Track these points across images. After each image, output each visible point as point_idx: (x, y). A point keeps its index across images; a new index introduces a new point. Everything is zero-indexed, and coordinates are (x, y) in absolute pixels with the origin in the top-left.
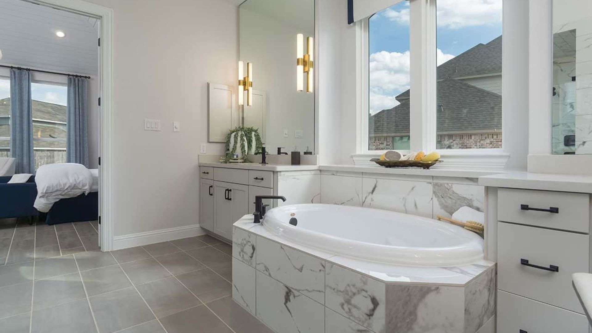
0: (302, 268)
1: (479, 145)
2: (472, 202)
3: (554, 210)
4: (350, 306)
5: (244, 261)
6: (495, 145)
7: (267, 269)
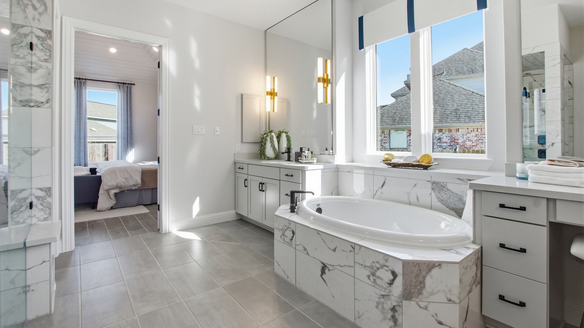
0: (336, 248)
1: (466, 138)
2: (462, 197)
3: (523, 209)
4: (375, 278)
5: (285, 243)
6: (480, 137)
7: (305, 249)
